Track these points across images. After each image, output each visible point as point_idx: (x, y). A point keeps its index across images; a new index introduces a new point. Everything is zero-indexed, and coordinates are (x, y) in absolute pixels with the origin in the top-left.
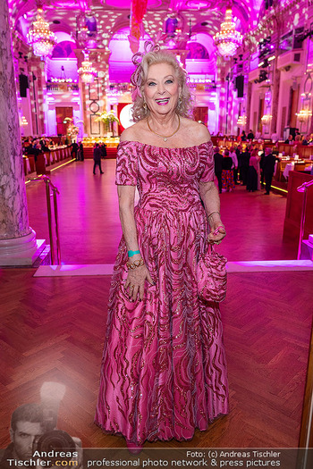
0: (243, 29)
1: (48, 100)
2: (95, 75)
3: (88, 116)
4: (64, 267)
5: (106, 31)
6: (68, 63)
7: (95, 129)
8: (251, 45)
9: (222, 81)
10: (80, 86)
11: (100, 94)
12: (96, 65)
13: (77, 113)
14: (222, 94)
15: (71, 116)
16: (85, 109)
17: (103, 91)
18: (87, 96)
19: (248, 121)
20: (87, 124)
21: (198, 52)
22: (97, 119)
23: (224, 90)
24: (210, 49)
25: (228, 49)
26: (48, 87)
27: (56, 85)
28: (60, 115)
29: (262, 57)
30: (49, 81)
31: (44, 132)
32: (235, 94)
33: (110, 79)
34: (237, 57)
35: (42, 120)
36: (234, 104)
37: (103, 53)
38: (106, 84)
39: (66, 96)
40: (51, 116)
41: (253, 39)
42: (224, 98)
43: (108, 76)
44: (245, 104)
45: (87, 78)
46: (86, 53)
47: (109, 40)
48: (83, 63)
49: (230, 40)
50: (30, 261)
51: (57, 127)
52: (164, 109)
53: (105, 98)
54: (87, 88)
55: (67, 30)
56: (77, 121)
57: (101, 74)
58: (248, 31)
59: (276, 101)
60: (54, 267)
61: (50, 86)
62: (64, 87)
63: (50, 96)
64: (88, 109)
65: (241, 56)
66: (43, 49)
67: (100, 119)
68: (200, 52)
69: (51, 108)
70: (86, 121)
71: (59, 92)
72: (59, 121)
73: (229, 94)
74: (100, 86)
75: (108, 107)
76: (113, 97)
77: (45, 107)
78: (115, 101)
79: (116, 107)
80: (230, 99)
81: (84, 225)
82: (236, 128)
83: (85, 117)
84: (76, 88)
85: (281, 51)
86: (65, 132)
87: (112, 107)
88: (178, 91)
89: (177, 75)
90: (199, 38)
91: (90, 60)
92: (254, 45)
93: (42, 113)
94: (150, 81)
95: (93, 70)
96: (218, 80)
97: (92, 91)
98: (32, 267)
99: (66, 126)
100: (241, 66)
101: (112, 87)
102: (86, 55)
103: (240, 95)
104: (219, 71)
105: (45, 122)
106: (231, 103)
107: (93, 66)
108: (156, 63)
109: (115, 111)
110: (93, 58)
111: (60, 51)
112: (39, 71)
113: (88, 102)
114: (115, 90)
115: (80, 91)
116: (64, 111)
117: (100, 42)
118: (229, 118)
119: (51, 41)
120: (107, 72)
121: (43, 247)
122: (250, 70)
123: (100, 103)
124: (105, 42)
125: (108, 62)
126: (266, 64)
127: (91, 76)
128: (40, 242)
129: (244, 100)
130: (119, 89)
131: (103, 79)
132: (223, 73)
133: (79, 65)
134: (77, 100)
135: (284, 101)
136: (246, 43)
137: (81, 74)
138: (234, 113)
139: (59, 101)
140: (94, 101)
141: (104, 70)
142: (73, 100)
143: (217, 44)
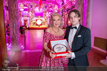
0: (59, 8)
1: (22, 19)
6: (27, 12)
7: (32, 24)
8: (60, 10)
12: (32, 13)
13: (28, 21)
17: (33, 17)
20: (30, 23)
22: (32, 22)
26: (23, 16)
29: (62, 12)
31: (21, 25)
33: (35, 15)
35: (21, 22)
39: (26, 18)
40: (23, 22)
45: (30, 15)
47: (35, 8)
54: (30, 17)
55: (27, 6)
56: (28, 23)
57: (33, 14)
65: (58, 12)
66: (22, 10)
68: (51, 11)
71: (25, 17)
72: (25, 23)
76: (35, 18)
78: (35, 19)
84: (28, 17)
85: (65, 12)
86: (26, 25)
90: (51, 9)
98: (21, 51)
102: (30, 11)
110: (32, 11)
111: (25, 10)
112: (21, 13)
113: (30, 19)
116: (25, 21)
117: (33, 9)
119: (24, 8)
123: (33, 19)
126: (63, 14)
128: (22, 46)
133: (29, 13)
135: (66, 20)
141: (33, 13)
142: (28, 19)
143: (54, 10)
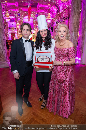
1: (9, 31)
3: (19, 35)
5: (22, 16)
6: (14, 23)
8: (54, 20)
10: (17, 28)
13: (16, 35)
15: (15, 35)
16: (18, 34)
18: (18, 31)
19: (54, 37)
26: (9, 29)
27: (11, 28)
28: (12, 35)
29: (56, 23)
30: (9, 27)
31: (8, 39)
35: (8, 36)
37: (22, 21)
40: (10, 35)
41: (55, 19)
44: (53, 33)
46: (18, 21)
47: (23, 18)
49: (49, 19)
51: (12, 38)
54: (18, 29)
55: (14, 16)
56: (16, 37)
58: (53, 17)
61: (10, 28)
62: (13, 29)
63: (10, 31)
65: (52, 23)
66: (8, 20)
69: (10, 33)
70: (18, 37)
72: (12, 36)
77: (9, 33)
83: (18, 36)
84: (16, 29)
91: (19, 23)
92: (55, 20)
93: (8, 34)
99: (14, 38)
100: (52, 25)
103: (52, 31)
105: (9, 37)
107: (19, 24)
110: (20, 22)
111: (12, 20)
112: (7, 25)
113: (19, 32)
115: (17, 29)
116: (13, 34)
117: (21, 19)
119: (10, 18)
122: (54, 26)
124: (22, 19)
127: (19, 26)
129: (53, 32)
133: (16, 24)
134: (16, 32)
136: (53, 20)
137: (17, 26)
139: (12, 32)
142: (15, 32)
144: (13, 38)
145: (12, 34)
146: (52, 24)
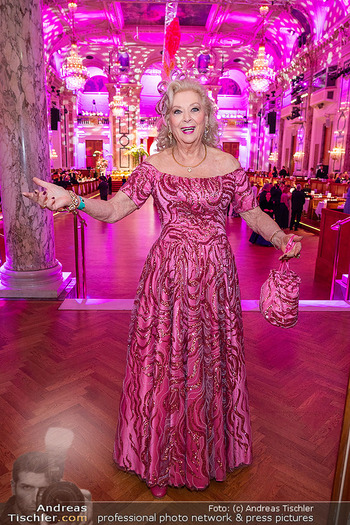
0: (276, 66)
1: (79, 133)
2: (126, 109)
3: (118, 150)
4: (90, 301)
5: (139, 66)
6: (100, 97)
7: (125, 162)
8: (284, 81)
9: (254, 117)
10: (111, 119)
11: (131, 128)
12: (128, 99)
13: (107, 146)
14: (253, 130)
15: (101, 149)
16: (115, 143)
17: (134, 125)
18: (117, 130)
19: (280, 158)
20: (116, 158)
21: (230, 87)
22: (126, 153)
23: (255, 126)
24: (242, 85)
25: (260, 86)
26: (79, 121)
27: (86, 119)
28: (90, 148)
29: (294, 93)
30: (80, 114)
31: (73, 165)
32: (267, 130)
33: (141, 113)
34: (269, 93)
35: (72, 153)
36: (265, 140)
37: (134, 88)
38: (136, 118)
39: (97, 129)
40: (80, 149)
41: (286, 76)
42: (255, 134)
43: (139, 110)
44: (277, 140)
45: (118, 112)
46: (118, 87)
47: (141, 75)
48: (114, 97)
49: (263, 76)
50: (55, 294)
51: (87, 160)
52: (189, 138)
53: (136, 131)
54: (117, 121)
55: (100, 65)
56: (106, 155)
57: (132, 108)
58: (281, 67)
59: (309, 138)
60: (80, 301)
61: (81, 119)
62: (95, 120)
63: (80, 129)
64: (118, 143)
65: (273, 92)
66: (75, 83)
67: (129, 152)
68: (232, 88)
69: (81, 141)
70: (115, 155)
71: (90, 125)
72: (89, 154)
73: (261, 130)
74: (130, 119)
75: (138, 141)
76: (143, 131)
77: (75, 140)
78: (145, 135)
79: (145, 141)
80: (262, 135)
81: (110, 259)
82: (267, 164)
83: (115, 150)
84: (106, 122)
85: (316, 89)
86: (94, 165)
87: (142, 141)
88: (204, 120)
89: (203, 103)
90: (232, 74)
91: (121, 95)
92: (287, 82)
93: (72, 146)
94: (175, 108)
95: (125, 104)
96: (250, 115)
97: (122, 125)
98: (57, 299)
99: (96, 159)
100: (273, 102)
101: (142, 121)
102: (118, 90)
103: (272, 131)
104: (251, 107)
105: (75, 154)
106: (263, 139)
107: (124, 100)
108: (182, 90)
109: (145, 144)
110: (125, 92)
111: (93, 85)
112: (71, 105)
113: (118, 136)
114: (145, 124)
115: (111, 124)
116: (94, 145)
117: (132, 76)
118: (260, 154)
119: (84, 76)
120: (138, 106)
121: (69, 280)
122: (282, 107)
123: (131, 137)
124: (137, 77)
125: (139, 97)
126: (299, 101)
127: (122, 110)
128: (66, 275)
129: (276, 136)
130: (149, 123)
131: (134, 112)
132: (255, 108)
133: (110, 99)
134: (108, 133)
135: (316, 138)
136: (279, 80)
137: (112, 108)
138: (266, 149)
139: (89, 134)
140: (124, 135)
141: (135, 104)
142: (104, 133)
143: (249, 80)
144: (91, 161)
145: (89, 143)
146: (271, 99)
